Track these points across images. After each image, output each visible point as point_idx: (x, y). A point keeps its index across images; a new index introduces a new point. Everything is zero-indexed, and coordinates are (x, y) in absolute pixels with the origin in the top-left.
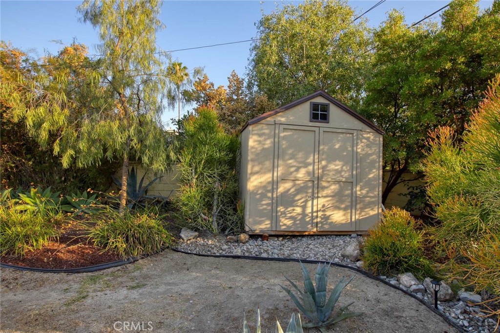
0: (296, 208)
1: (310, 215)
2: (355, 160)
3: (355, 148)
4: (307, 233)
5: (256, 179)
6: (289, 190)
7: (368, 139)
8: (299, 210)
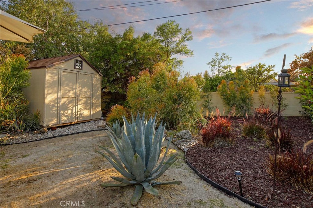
0: (68, 111)
1: (74, 114)
2: (91, 87)
3: (92, 82)
4: (73, 123)
5: (50, 97)
6: (66, 101)
7: (96, 77)
8: (70, 112)
